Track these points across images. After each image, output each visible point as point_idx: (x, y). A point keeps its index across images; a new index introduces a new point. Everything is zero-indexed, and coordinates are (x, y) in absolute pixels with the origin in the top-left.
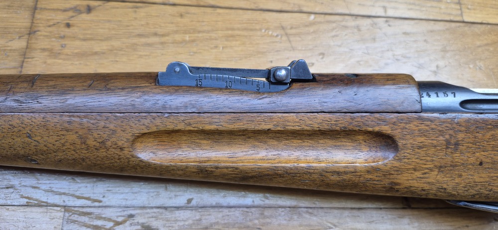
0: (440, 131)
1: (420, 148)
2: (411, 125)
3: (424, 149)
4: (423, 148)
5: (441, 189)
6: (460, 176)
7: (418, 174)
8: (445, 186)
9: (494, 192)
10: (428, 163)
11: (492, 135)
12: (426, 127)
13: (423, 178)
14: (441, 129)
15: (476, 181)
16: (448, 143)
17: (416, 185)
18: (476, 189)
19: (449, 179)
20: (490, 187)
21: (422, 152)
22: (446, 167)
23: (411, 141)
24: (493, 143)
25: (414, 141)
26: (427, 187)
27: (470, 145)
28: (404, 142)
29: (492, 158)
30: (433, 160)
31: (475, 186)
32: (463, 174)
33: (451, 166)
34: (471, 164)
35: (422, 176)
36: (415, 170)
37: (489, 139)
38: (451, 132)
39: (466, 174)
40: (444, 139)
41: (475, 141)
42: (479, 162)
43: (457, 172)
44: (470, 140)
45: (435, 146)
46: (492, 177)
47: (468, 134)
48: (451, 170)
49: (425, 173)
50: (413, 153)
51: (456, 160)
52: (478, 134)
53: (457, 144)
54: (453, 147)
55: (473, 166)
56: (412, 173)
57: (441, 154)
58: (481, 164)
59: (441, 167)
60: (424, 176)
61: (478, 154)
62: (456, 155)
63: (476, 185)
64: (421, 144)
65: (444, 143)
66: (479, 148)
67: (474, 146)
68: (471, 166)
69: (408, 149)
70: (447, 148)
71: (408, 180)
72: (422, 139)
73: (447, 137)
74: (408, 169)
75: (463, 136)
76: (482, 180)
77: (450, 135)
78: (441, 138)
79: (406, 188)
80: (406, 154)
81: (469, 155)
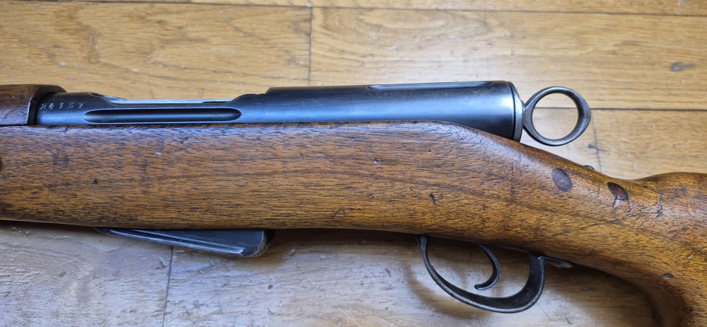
0: (46, 145)
1: (25, 164)
2: (15, 139)
3: (30, 166)
4: (28, 164)
5: (59, 211)
6: (75, 196)
7: (28, 194)
8: (61, 208)
9: (121, 215)
10: (36, 181)
11: (105, 150)
12: (31, 141)
13: (33, 198)
14: (48, 143)
15: (95, 202)
16: (55, 157)
17: (30, 206)
18: (98, 211)
19: (64, 200)
20: (115, 210)
21: (27, 169)
22: (56, 186)
23: (15, 157)
24: (108, 158)
25: (19, 156)
26: (41, 209)
27: (81, 160)
28: (8, 158)
29: (108, 175)
30: (41, 178)
31: (95, 208)
32: (78, 194)
33: (62, 184)
34: (84, 182)
35: (32, 196)
36: (23, 189)
37: (103, 153)
38: (59, 146)
39: (81, 193)
40: (50, 154)
41: (85, 155)
42: (93, 181)
43: (70, 192)
44: (80, 155)
45: (41, 162)
46: (112, 197)
47: (79, 149)
48: (63, 189)
49: (35, 193)
50: (18, 170)
51: (67, 178)
52: (88, 149)
53: (66, 160)
54: (62, 162)
55: (87, 184)
56: (20, 193)
57: (50, 171)
58: (96, 182)
59: (50, 186)
60: (35, 196)
61: (90, 171)
62: (66, 172)
63: (97, 206)
64: (26, 161)
65: (52, 158)
66: (92, 164)
67: (86, 161)
68: (84, 185)
69: (11, 165)
70: (55, 164)
71: (18, 200)
72: (27, 155)
73: (54, 151)
74: (15, 188)
75: (73, 150)
76: (102, 201)
77: (57, 149)
78: (48, 153)
79: (19, 210)
80: (10, 171)
81: (80, 172)
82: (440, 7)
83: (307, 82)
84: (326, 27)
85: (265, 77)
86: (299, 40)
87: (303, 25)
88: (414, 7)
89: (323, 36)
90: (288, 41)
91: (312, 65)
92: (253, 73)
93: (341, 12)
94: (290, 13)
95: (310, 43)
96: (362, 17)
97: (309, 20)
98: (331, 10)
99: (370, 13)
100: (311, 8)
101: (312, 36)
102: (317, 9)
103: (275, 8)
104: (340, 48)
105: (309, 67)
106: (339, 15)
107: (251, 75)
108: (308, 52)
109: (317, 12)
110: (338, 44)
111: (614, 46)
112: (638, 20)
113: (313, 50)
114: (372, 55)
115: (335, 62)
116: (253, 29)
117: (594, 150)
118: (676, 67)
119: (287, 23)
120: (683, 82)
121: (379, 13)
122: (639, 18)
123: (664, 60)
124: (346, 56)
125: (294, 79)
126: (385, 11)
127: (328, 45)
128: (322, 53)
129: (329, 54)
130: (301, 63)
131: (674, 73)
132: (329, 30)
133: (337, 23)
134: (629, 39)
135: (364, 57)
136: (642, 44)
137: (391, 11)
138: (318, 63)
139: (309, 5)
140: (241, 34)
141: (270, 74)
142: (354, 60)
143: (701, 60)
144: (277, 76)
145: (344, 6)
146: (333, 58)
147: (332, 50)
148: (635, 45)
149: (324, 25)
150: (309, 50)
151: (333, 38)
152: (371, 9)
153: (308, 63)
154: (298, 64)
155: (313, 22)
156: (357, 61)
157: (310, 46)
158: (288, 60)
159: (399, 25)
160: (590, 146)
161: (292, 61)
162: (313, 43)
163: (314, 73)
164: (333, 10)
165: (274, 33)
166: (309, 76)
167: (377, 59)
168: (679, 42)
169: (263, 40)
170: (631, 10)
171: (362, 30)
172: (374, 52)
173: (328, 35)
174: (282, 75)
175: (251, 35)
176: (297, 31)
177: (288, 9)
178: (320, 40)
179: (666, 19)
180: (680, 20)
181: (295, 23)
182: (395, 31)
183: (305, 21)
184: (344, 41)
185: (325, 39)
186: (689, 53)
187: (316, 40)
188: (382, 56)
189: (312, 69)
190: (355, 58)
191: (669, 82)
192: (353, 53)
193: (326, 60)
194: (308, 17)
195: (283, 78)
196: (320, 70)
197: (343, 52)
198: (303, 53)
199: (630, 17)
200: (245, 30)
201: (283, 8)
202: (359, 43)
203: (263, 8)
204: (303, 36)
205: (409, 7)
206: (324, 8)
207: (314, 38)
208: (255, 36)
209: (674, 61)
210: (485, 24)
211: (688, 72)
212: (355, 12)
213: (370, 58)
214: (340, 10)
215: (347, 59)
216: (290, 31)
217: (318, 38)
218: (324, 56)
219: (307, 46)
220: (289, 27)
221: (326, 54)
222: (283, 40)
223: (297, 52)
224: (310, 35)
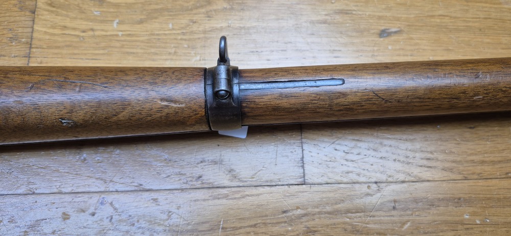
83: (27, 59)
84: (50, 4)
86: (23, 18)
87: (28, 3)
89: (47, 13)
90: (12, 19)
91: (34, 42)
95: (34, 21)
101: (36, 13)
104: (63, 24)
105: (31, 44)
108: (30, 30)
110: (59, 20)
111: (326, 15)
113: (36, 27)
114: (92, 30)
115: (56, 38)
118: (383, 33)
120: (390, 47)
123: (373, 27)
124: (67, 32)
127: (51, 22)
128: (44, 30)
129: (51, 31)
130: (23, 40)
131: (382, 39)
132: (54, 7)
134: (341, 8)
135: (84, 32)
136: (354, 12)
138: (40, 40)
142: (74, 35)
143: (409, 25)
146: (54, 35)
147: (54, 27)
148: (347, 14)
149: (49, 2)
150: (32, 27)
151: (57, 15)
153: (29, 40)
154: (20, 42)
156: (78, 36)
157: (34, 23)
158: (11, 38)
161: (14, 39)
162: (36, 20)
163: (34, 50)
166: (30, 53)
167: (97, 33)
168: (389, 9)
171: (86, 6)
172: (95, 28)
173: (52, 12)
174: (4, 53)
176: (21, 9)
178: (43, 17)
184: (67, 16)
185: (48, 17)
186: (398, 19)
187: (40, 17)
188: (103, 30)
189: (33, 46)
190: (77, 33)
191: (376, 48)
192: (74, 29)
193: (48, 37)
195: (4, 56)
196: (40, 47)
197: (65, 27)
198: (26, 30)
202: (81, 19)
204: (28, 13)
207: (38, 15)
209: (383, 28)
211: (394, 38)
213: (91, 33)
215: (69, 34)
216: (16, 9)
217: (42, 15)
218: (46, 33)
219: (31, 23)
220: (15, 5)
221: (48, 31)
222: (7, 18)
223: (20, 30)
224: (34, 13)
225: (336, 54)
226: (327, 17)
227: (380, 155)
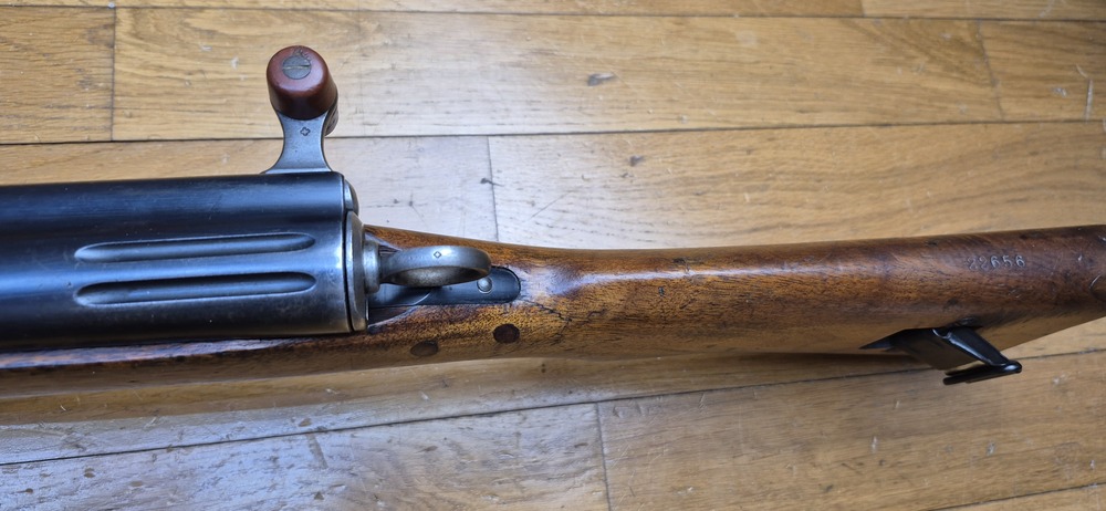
82: (298, 6)
83: (109, 111)
84: (136, 35)
85: (48, 107)
86: (97, 54)
87: (102, 32)
88: (263, 5)
89: (132, 47)
90: (81, 55)
91: (117, 87)
92: (30, 102)
93: (158, 13)
94: (83, 16)
95: (113, 58)
96: (188, 20)
97: (113, 26)
98: (143, 11)
99: (199, 15)
100: (115, 8)
101: (116, 47)
102: (124, 10)
103: (61, 10)
104: (158, 63)
105: (113, 90)
106: (154, 18)
107: (27, 104)
108: (110, 70)
109: (122, 15)
110: (153, 58)
111: (520, 56)
112: (553, 22)
113: (118, 67)
114: (202, 72)
115: (149, 82)
116: (29, 40)
117: (487, 185)
118: (593, 80)
119: (78, 31)
120: (601, 98)
121: (212, 13)
122: (554, 19)
123: (579, 72)
124: (165, 74)
125: (91, 108)
126: (221, 11)
127: (140, 59)
128: (130, 70)
129: (141, 72)
130: (101, 85)
131: (591, 87)
132: (141, 39)
133: (152, 29)
134: (539, 47)
135: (190, 74)
136: (555, 53)
137: (229, 11)
138: (125, 85)
139: (111, 5)
140: (11, 48)
141: (55, 101)
142: (176, 79)
143: (624, 71)
144: (65, 104)
145: (164, 5)
146: (146, 77)
147: (145, 66)
148: (547, 54)
149: (134, 32)
150: (113, 67)
151: (147, 50)
152: (202, 9)
153: (110, 85)
154: (96, 87)
155: (118, 28)
156: (182, 80)
157: (114, 62)
158: (82, 82)
159: (241, 31)
160: (484, 181)
161: (87, 83)
162: (117, 58)
163: (119, 99)
164: (147, 11)
165: (59, 44)
166: (112, 103)
167: (209, 76)
168: (598, 48)
169: (44, 55)
170: (544, 9)
171: (188, 39)
172: (205, 68)
173: (139, 46)
174: (73, 103)
175: (26, 49)
176: (93, 41)
177: (80, 10)
178: (126, 54)
179: (586, 20)
180: (605, 21)
181: (90, 30)
182: (234, 39)
183: (106, 27)
184: (163, 52)
185: (135, 52)
186: (610, 62)
187: (122, 52)
188: (217, 72)
189: (116, 93)
190: (179, 75)
191: (583, 99)
192: (175, 70)
193: (137, 81)
194: (110, 21)
195: (74, 107)
196: (128, 95)
197: (161, 68)
198: (103, 71)
199: (543, 19)
200: (16, 42)
201: (72, 10)
202: (184, 56)
203: (44, 10)
204: (103, 47)
205: (256, 6)
206: (134, 8)
207: (119, 50)
208: (31, 50)
209: (591, 73)
210: (359, 28)
211: (605, 86)
212: (178, 13)
213: (201, 76)
214: (155, 11)
215: (168, 78)
216: (84, 41)
217: (125, 50)
218: (133, 75)
219: (109, 61)
220: (82, 36)
221: (136, 72)
222: (74, 54)
223: (94, 71)
224: (112, 46)
225: (534, 106)
226: (522, 59)
227: (590, 229)
